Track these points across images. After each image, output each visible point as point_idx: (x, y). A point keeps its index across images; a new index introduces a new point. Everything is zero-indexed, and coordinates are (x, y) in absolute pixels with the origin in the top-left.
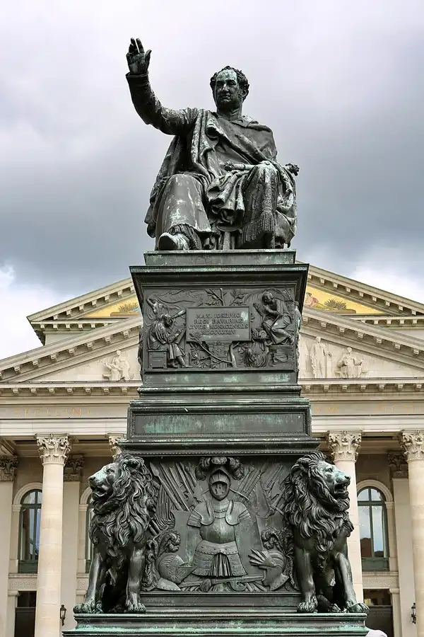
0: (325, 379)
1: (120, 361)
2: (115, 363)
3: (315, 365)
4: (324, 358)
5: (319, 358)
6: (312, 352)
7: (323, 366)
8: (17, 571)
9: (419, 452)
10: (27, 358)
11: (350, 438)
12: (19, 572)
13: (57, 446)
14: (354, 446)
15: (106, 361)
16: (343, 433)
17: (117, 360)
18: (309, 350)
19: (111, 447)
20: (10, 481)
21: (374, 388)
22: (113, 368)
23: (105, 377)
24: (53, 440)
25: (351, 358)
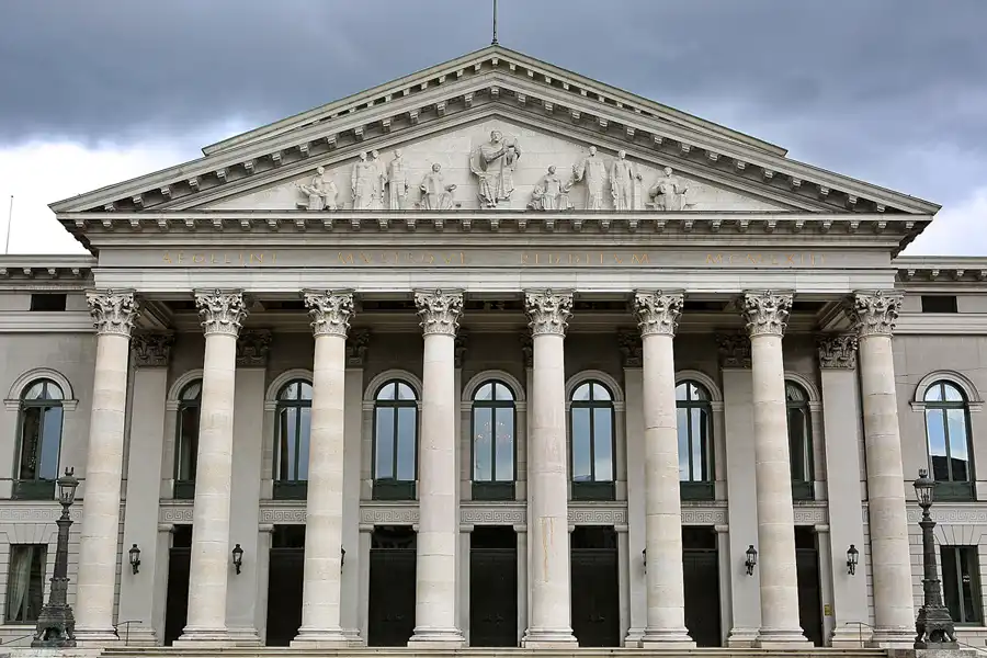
0: (632, 212)
1: (323, 183)
2: (315, 186)
3: (617, 193)
4: (629, 182)
5: (622, 183)
6: (613, 174)
7: (628, 193)
8: (172, 496)
9: (769, 323)
10: (180, 174)
11: (666, 301)
12: (175, 498)
13: (226, 308)
14: (673, 314)
15: (303, 183)
16: (657, 293)
17: (318, 181)
18: (608, 171)
19: (308, 309)
20: (163, 366)
21: (704, 227)
22: (314, 193)
23: (299, 207)
24: (220, 299)
25: (669, 183)
